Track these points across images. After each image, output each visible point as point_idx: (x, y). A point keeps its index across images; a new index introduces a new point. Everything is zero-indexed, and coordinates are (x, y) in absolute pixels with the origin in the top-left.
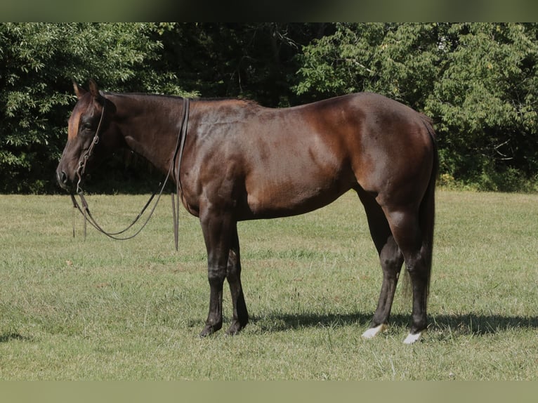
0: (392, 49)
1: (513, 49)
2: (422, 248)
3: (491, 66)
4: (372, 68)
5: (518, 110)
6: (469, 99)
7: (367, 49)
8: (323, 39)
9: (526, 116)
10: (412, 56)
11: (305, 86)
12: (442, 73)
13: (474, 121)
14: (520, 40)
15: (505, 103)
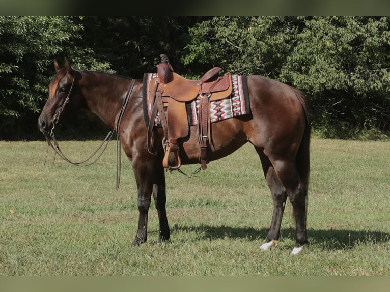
0: (255, 31)
1: (346, 31)
2: (300, 185)
3: (329, 44)
4: (240, 45)
5: (350, 77)
6: (313, 69)
7: (236, 31)
8: (203, 23)
9: (356, 82)
10: (269, 36)
11: (190, 59)
12: (292, 50)
13: (317, 86)
14: (352, 24)
15: (339, 72)
